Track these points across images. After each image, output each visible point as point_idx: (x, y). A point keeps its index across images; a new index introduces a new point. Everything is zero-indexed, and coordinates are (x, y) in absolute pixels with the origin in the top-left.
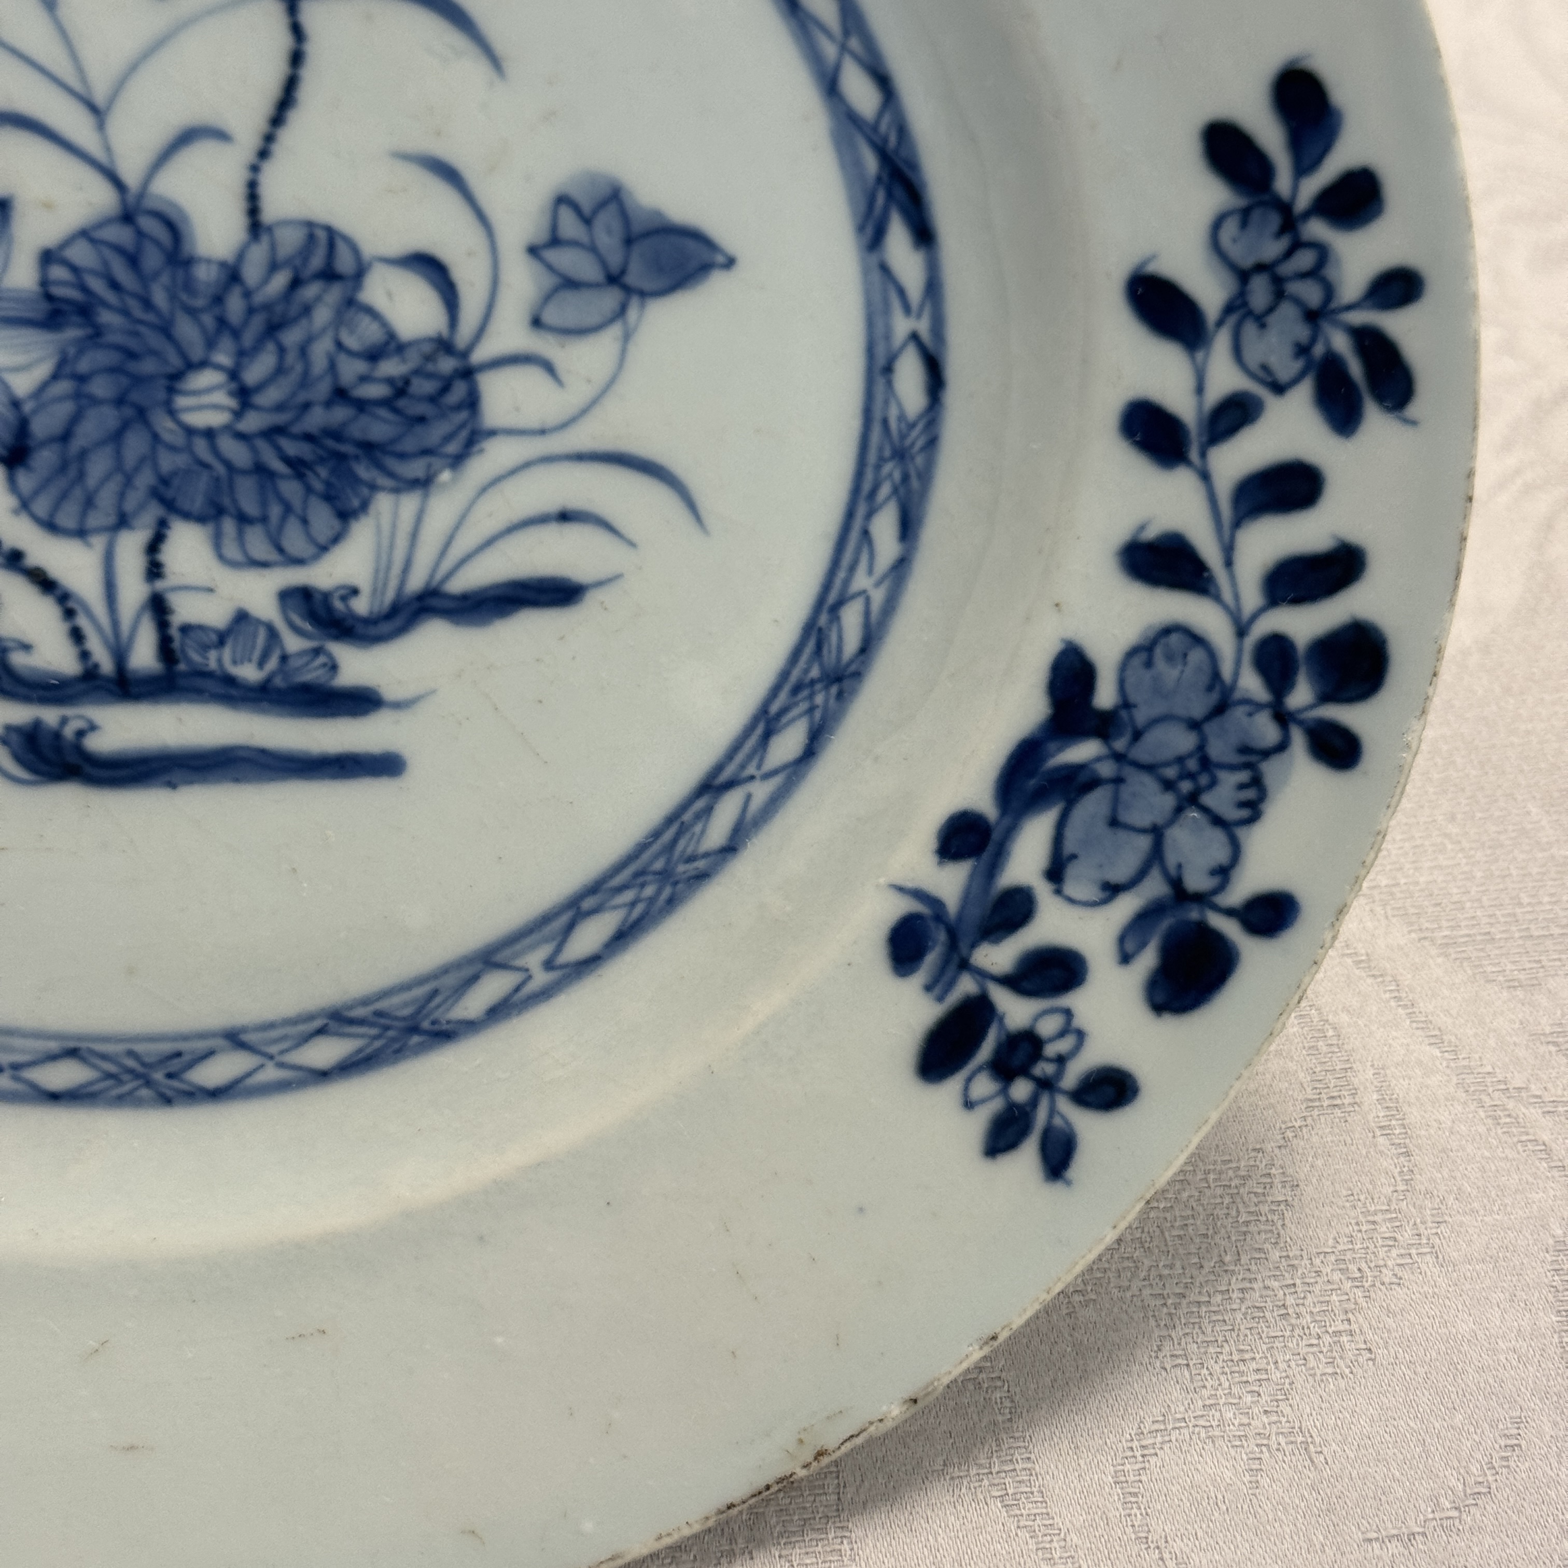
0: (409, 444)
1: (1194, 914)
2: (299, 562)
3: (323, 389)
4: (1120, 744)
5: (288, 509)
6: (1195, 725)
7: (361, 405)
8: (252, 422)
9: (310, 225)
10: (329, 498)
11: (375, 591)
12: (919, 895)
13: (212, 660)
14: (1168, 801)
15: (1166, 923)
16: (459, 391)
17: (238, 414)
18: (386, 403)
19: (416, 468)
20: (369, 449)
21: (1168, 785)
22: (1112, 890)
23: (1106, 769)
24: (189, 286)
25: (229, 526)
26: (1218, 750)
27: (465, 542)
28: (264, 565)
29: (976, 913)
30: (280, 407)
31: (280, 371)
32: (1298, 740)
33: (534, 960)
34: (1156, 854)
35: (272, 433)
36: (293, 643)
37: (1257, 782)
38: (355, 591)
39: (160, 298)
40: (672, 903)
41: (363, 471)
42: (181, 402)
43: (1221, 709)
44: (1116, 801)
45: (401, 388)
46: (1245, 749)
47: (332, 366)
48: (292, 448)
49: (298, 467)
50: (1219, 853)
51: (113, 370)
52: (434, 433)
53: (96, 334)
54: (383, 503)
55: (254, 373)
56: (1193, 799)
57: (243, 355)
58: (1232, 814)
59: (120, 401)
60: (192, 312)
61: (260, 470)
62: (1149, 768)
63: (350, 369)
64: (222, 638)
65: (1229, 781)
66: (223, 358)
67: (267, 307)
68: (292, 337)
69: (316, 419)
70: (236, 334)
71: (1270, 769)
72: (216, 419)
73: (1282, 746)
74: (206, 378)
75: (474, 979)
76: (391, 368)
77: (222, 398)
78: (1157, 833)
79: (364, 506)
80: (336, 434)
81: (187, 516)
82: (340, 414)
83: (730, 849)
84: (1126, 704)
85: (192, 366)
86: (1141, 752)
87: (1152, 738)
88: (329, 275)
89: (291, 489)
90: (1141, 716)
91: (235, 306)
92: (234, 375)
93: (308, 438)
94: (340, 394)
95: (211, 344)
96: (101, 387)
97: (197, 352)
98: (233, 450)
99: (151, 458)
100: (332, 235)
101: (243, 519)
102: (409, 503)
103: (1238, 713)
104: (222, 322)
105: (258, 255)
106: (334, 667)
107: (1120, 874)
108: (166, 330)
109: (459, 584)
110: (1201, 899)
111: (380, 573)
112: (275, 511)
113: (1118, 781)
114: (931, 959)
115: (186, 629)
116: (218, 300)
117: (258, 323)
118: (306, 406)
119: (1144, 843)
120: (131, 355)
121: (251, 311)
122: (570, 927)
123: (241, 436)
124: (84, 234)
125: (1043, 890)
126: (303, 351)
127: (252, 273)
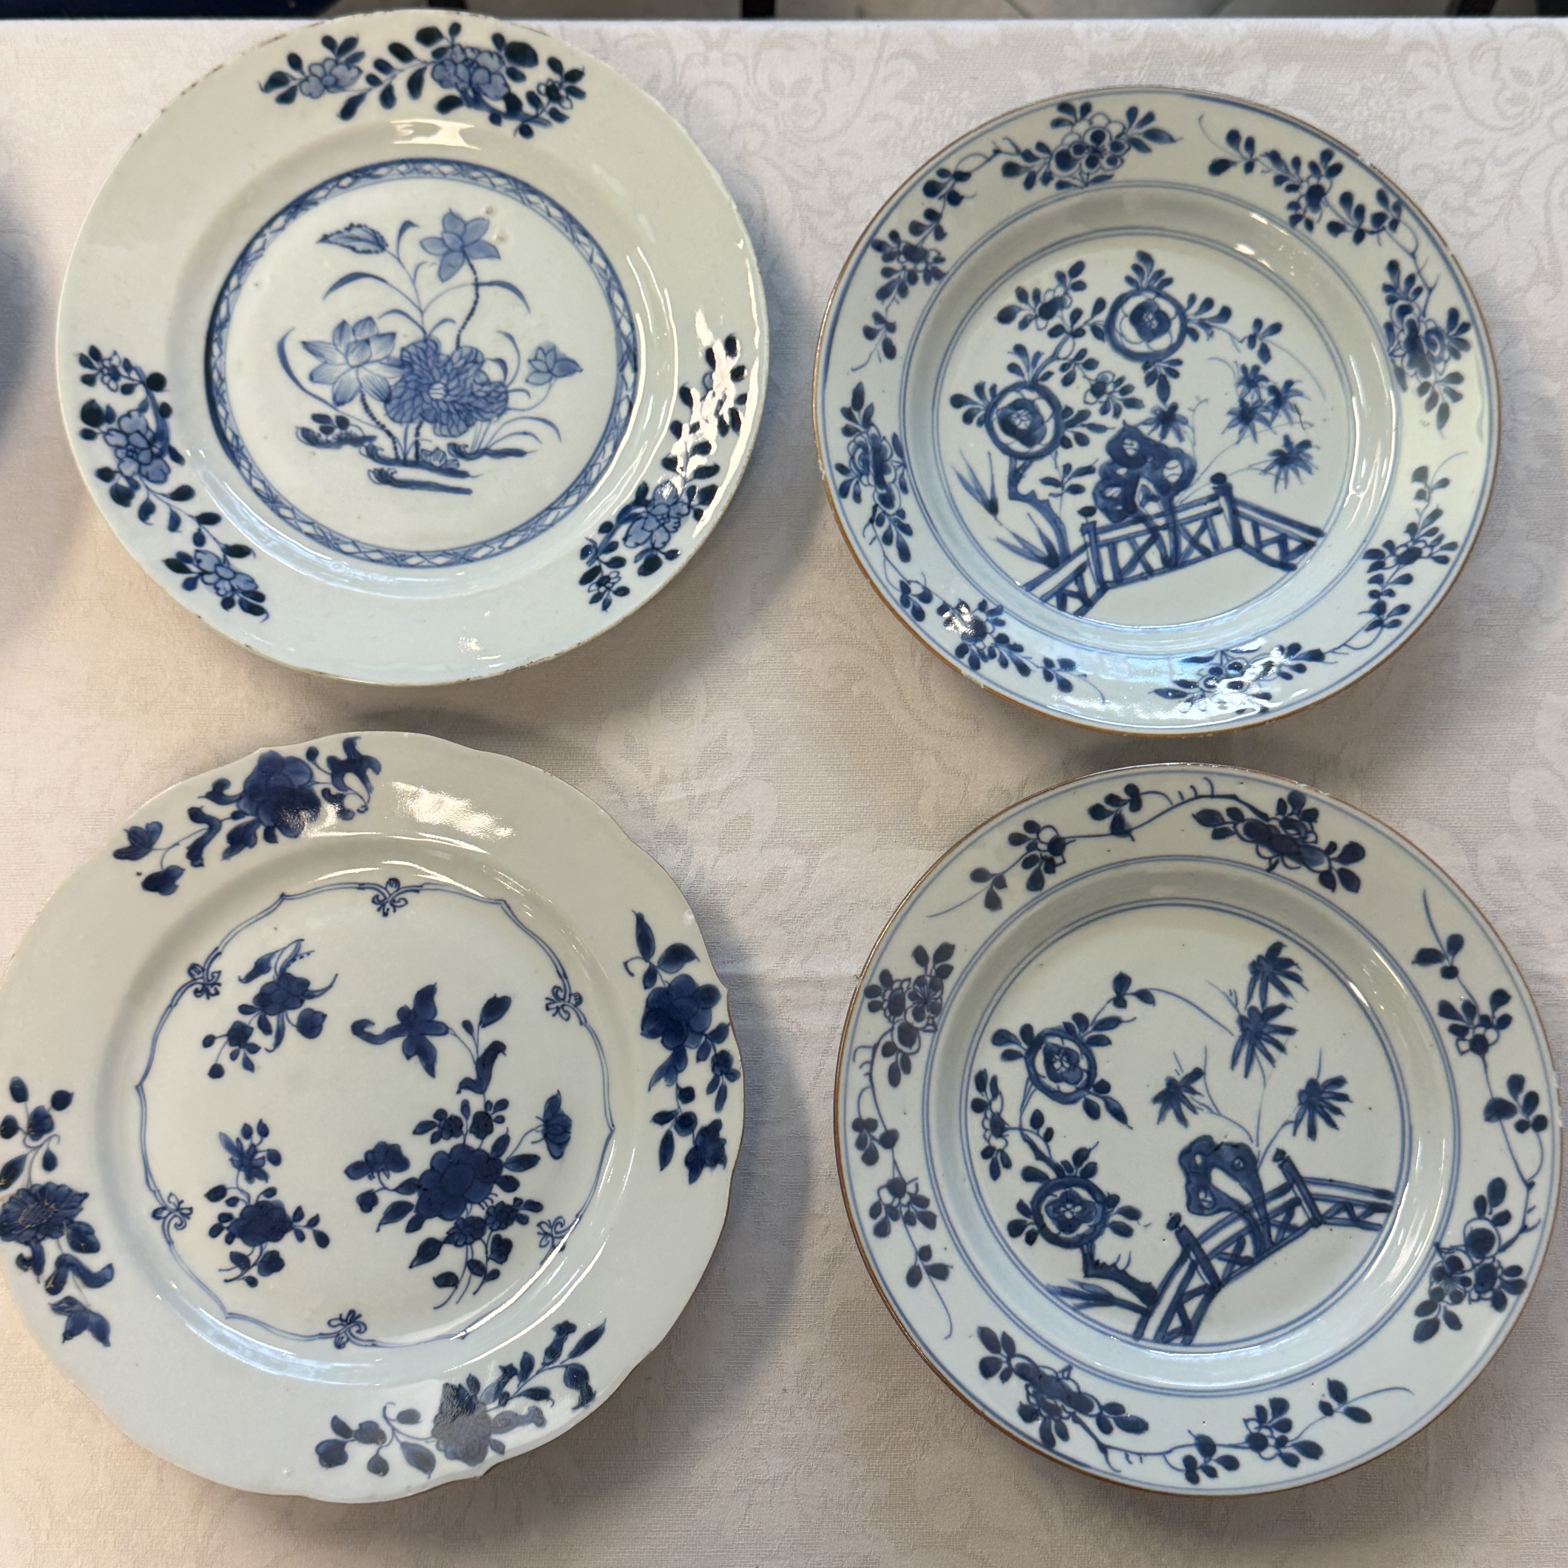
0: (487, 410)
1: (655, 553)
2: (453, 436)
3: (468, 392)
4: (649, 509)
5: (454, 422)
6: (668, 506)
7: (477, 398)
8: (449, 399)
9: (472, 348)
10: (465, 421)
11: (473, 446)
12: (591, 540)
13: (428, 459)
14: (657, 524)
15: (647, 554)
16: (503, 396)
17: (445, 396)
18: (484, 398)
19: (488, 416)
20: (478, 409)
21: (658, 521)
22: (637, 545)
23: (644, 515)
24: (438, 361)
25: (438, 425)
26: (673, 513)
27: (499, 436)
28: (445, 436)
29: (604, 547)
30: (456, 396)
31: (458, 386)
32: (692, 513)
33: (496, 545)
34: (650, 537)
35: (453, 402)
36: (449, 457)
37: (679, 523)
38: (467, 446)
39: (430, 363)
40: (534, 536)
41: (475, 415)
42: (431, 391)
43: (676, 503)
44: (644, 523)
45: (488, 394)
46: (679, 514)
47: (472, 387)
48: (458, 407)
49: (458, 412)
50: (665, 539)
51: (415, 381)
52: (495, 407)
53: (412, 372)
54: (478, 424)
55: (452, 385)
56: (663, 525)
57: (449, 381)
58: (671, 529)
59: (416, 389)
60: (438, 368)
61: (449, 412)
62: (655, 516)
63: (476, 388)
64: (431, 454)
65: (673, 521)
66: (444, 381)
67: (457, 369)
68: (462, 377)
69: (465, 400)
70: (448, 375)
71: (683, 520)
72: (439, 397)
73: (687, 514)
74: (438, 386)
75: (480, 548)
76: (487, 388)
77: (442, 392)
78: (652, 532)
79: (473, 424)
80: (469, 404)
81: (428, 421)
82: (472, 399)
83: (552, 525)
84: (654, 499)
85: (435, 382)
86: (655, 512)
87: (658, 508)
88: (475, 362)
89: (455, 417)
90: (656, 503)
91: (449, 368)
92: (446, 385)
93: (462, 405)
94: (472, 394)
95: (441, 377)
96: (412, 385)
97: (437, 378)
98: (443, 406)
99: (421, 405)
100: (477, 351)
101: (442, 424)
102: (485, 425)
103: (680, 505)
104: (445, 371)
105: (457, 354)
106: (458, 465)
107: (640, 541)
108: (430, 372)
109: (496, 447)
110: (658, 549)
111: (474, 443)
112: (450, 423)
113: (646, 518)
114: (589, 557)
115: (423, 450)
116: (445, 365)
117: (454, 372)
118: (462, 396)
119: (648, 534)
120: (420, 378)
121: (453, 369)
122: (507, 539)
123: (445, 402)
124: (414, 344)
125: (621, 543)
126: (465, 381)
127: (455, 359)
